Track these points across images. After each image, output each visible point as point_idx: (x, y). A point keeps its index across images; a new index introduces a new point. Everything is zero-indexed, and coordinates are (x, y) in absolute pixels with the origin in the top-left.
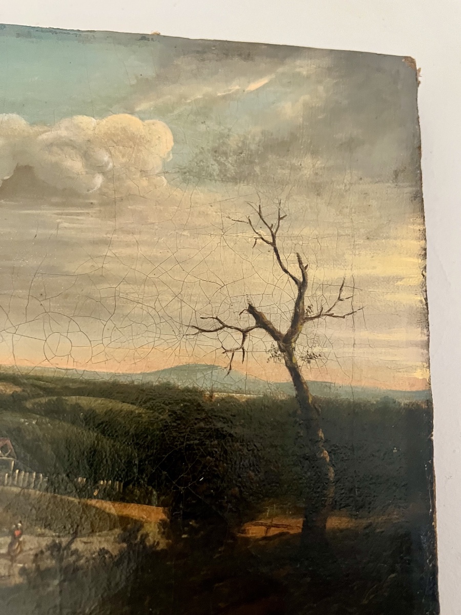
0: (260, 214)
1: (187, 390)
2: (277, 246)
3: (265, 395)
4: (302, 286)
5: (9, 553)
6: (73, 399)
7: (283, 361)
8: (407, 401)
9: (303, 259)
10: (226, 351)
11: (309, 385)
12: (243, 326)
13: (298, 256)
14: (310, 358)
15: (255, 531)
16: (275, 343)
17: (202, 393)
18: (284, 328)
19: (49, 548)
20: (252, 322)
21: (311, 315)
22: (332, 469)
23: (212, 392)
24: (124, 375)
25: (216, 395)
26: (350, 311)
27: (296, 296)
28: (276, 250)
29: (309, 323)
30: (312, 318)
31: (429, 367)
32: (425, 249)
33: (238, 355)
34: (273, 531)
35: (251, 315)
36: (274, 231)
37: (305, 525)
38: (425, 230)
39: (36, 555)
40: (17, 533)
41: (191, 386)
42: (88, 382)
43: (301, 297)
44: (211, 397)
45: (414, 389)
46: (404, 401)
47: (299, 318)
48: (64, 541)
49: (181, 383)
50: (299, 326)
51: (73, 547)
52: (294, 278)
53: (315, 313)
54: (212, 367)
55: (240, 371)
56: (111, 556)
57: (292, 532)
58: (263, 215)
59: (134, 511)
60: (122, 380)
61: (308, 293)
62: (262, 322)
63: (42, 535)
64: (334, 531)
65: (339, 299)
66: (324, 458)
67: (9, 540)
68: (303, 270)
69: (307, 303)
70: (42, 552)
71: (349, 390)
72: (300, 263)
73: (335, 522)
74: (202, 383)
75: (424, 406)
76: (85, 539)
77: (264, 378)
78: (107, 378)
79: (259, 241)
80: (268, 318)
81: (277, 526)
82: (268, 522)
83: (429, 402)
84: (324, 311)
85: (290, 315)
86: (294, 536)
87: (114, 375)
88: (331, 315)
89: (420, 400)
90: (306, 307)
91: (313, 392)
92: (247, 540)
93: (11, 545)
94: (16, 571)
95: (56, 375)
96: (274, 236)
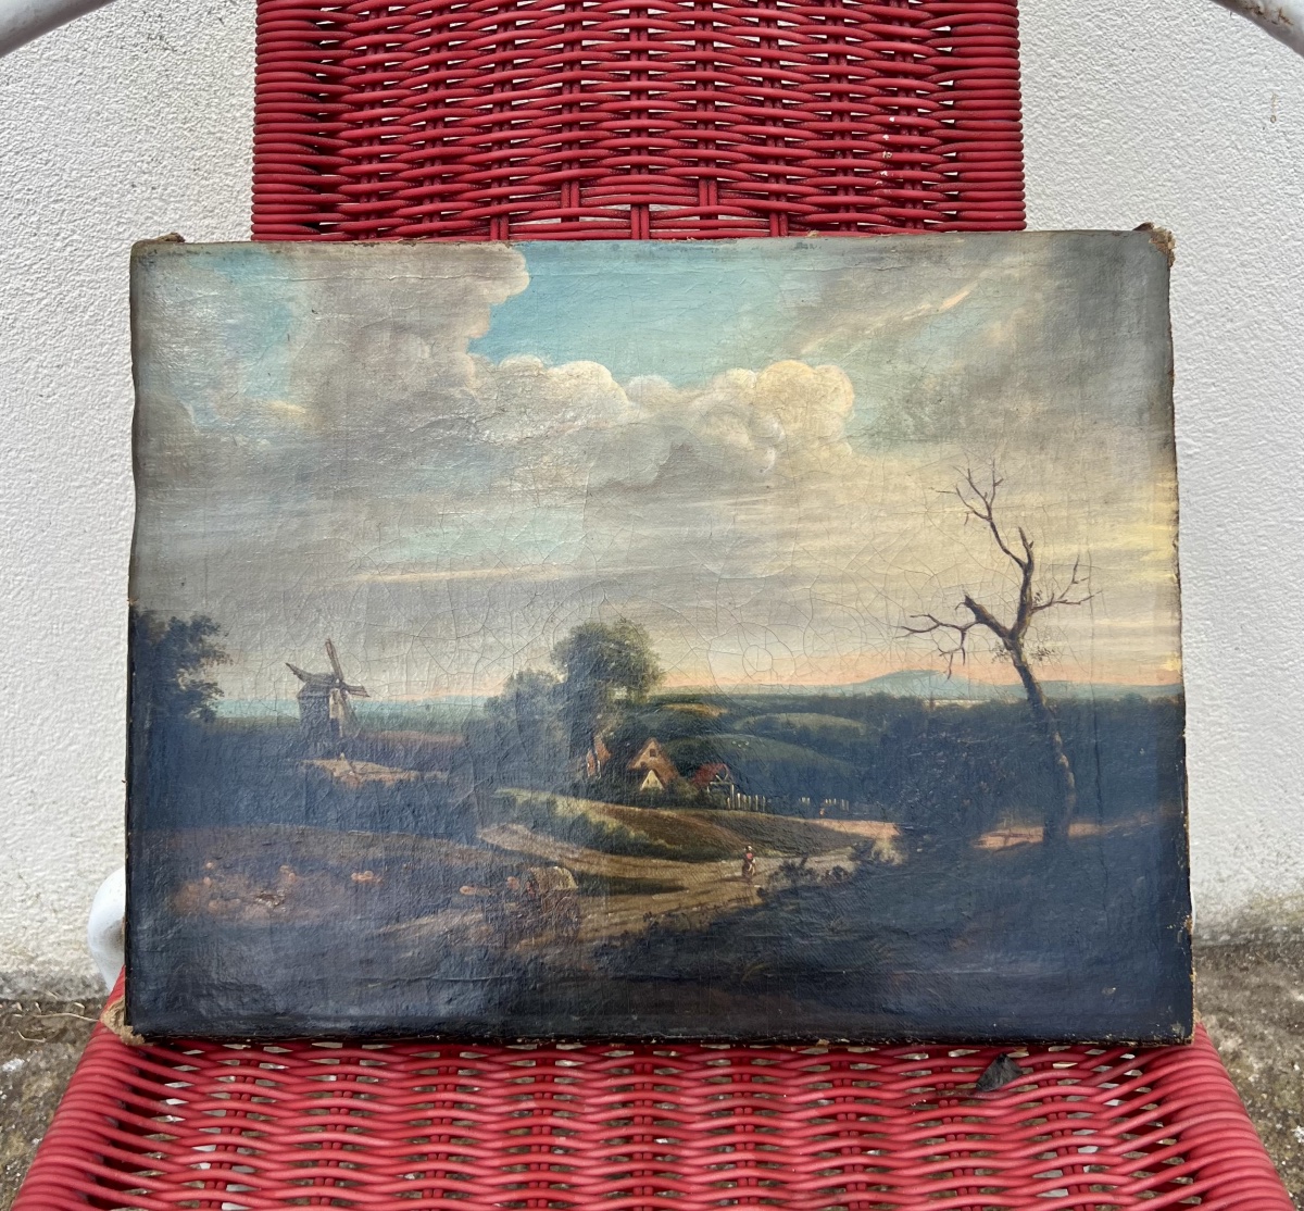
0: (969, 479)
1: (904, 699)
2: (995, 521)
3: (993, 701)
4: (1028, 568)
5: (744, 876)
6: (783, 717)
7: (1011, 661)
8: (1155, 697)
9: (1027, 536)
10: (944, 653)
11: (1042, 685)
12: (961, 623)
13: (1021, 531)
14: (1041, 654)
15: (993, 842)
16: (1000, 641)
17: (920, 702)
18: (1009, 622)
19: (781, 868)
20: (972, 617)
21: (1041, 603)
22: (1071, 775)
23: (932, 700)
24: (833, 687)
25: (937, 703)
26: (1086, 595)
27: (1022, 580)
28: (993, 526)
29: (1038, 614)
30: (1041, 608)
31: (1181, 656)
32: (1177, 512)
33: (958, 657)
34: (1012, 841)
35: (969, 610)
36: (989, 501)
37: (1046, 834)
38: (1177, 487)
39: (771, 876)
40: (749, 856)
41: (907, 695)
42: (796, 698)
43: (1027, 583)
44: (932, 705)
45: (1163, 683)
46: (1151, 698)
47: (1026, 608)
48: (798, 861)
49: (897, 692)
50: (1027, 619)
51: (808, 865)
52: (1017, 560)
53: (1045, 600)
54: (930, 673)
55: (961, 675)
56: (846, 873)
57: (1032, 841)
58: (975, 481)
59: (863, 828)
60: (831, 693)
61: (1035, 577)
62: (982, 617)
63: (776, 857)
64: (1076, 839)
65: (1074, 582)
66: (1063, 765)
67: (741, 862)
68: (1028, 547)
69: (1034, 588)
70: (776, 873)
71: (1088, 688)
72: (1024, 540)
73: (1078, 829)
74: (919, 690)
75: (1175, 701)
76: (817, 859)
77: (990, 682)
78: (815, 692)
79: (972, 516)
80: (989, 611)
81: (1015, 836)
82: (1007, 832)
83: (1181, 697)
84: (1056, 598)
85: (1015, 606)
86: (1035, 844)
87: (823, 688)
88: (1064, 602)
89: (1171, 695)
90: (1034, 595)
91: (1047, 693)
92: (986, 851)
93: (745, 868)
94: (754, 892)
95: (762, 692)
96: (989, 509)
